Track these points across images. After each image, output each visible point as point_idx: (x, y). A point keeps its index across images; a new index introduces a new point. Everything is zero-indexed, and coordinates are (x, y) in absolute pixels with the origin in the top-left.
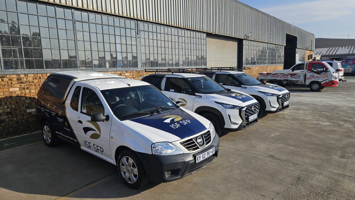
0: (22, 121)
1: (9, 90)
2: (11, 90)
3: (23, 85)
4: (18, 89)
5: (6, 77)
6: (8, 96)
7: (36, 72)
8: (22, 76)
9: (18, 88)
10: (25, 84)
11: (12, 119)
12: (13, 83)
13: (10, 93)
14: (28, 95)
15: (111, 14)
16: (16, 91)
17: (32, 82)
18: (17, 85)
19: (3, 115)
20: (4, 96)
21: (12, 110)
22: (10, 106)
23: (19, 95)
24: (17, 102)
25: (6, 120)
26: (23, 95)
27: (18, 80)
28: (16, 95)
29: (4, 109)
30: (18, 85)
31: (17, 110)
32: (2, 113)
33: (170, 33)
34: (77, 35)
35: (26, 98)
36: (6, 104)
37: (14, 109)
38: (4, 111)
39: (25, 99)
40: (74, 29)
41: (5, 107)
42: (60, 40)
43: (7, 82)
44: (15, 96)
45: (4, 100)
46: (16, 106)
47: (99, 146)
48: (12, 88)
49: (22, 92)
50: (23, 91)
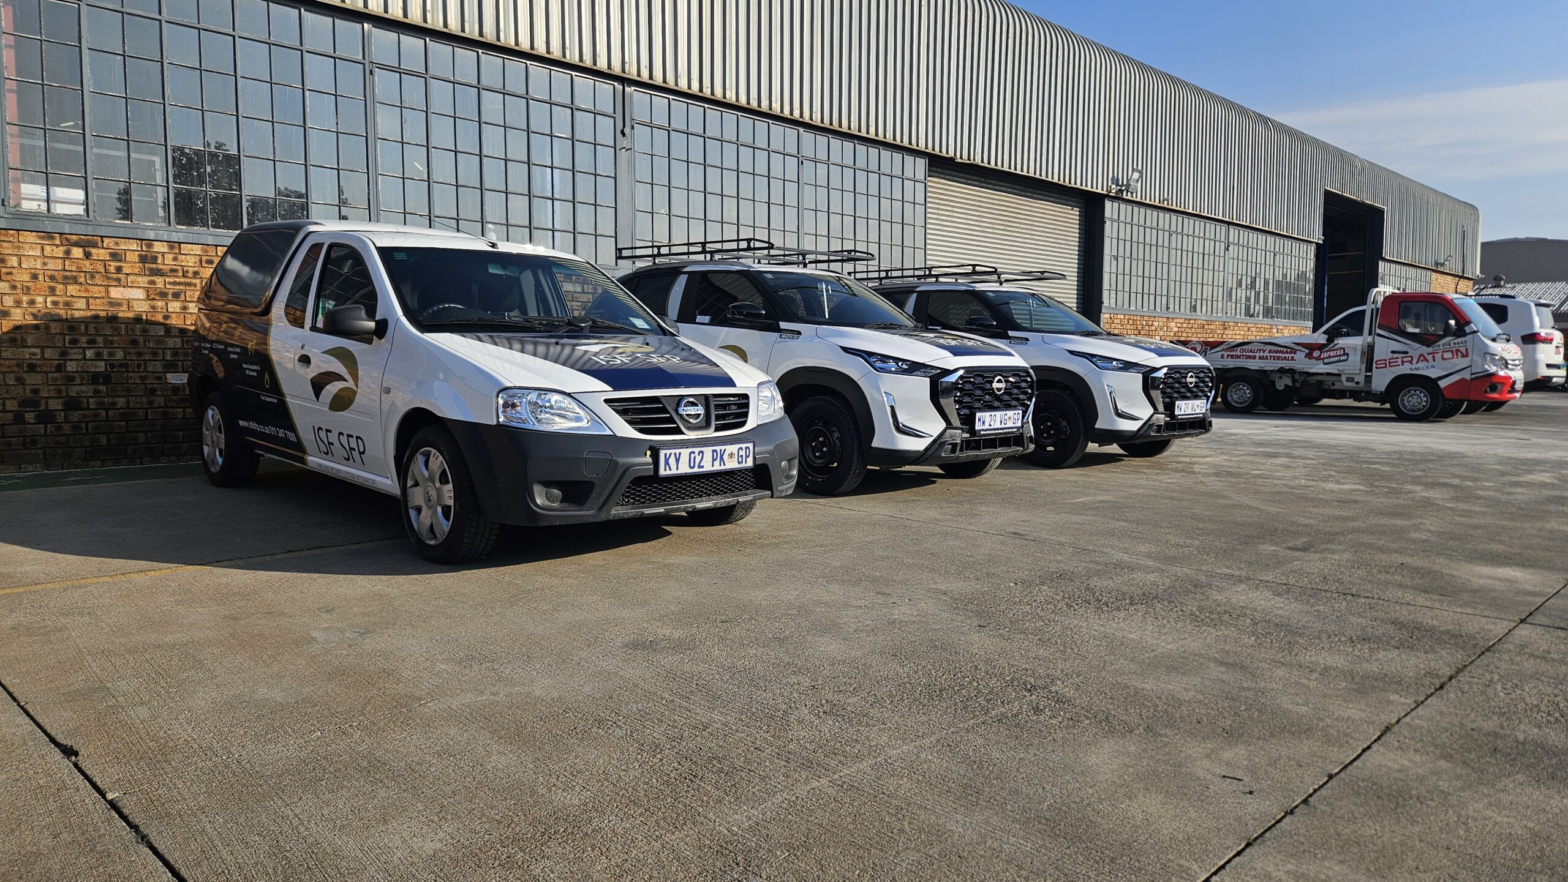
0: (147, 413)
1: (108, 292)
2: (116, 293)
3: (159, 281)
4: (140, 294)
5: (100, 244)
6: (103, 314)
7: (210, 240)
8: (159, 247)
9: (141, 290)
10: (167, 280)
11: (110, 400)
12: (126, 270)
13: (111, 304)
14: (174, 321)
15: (516, 48)
16: (134, 300)
17: (196, 273)
18: (140, 279)
19: (78, 381)
20: (89, 314)
21: (112, 366)
22: (105, 353)
23: (141, 316)
24: (134, 342)
25: (88, 402)
26: (159, 318)
27: (143, 259)
28: (130, 315)
29: (84, 358)
30: (143, 281)
31: (130, 369)
32: (76, 374)
33: (762, 142)
34: (378, 120)
35: (168, 329)
36: (92, 342)
37: (122, 365)
38: (82, 367)
39: (162, 333)
40: (365, 97)
41: (89, 354)
42: (310, 132)
43: (102, 264)
44: (129, 318)
45: (86, 328)
46: (129, 353)
47: (352, 436)
48: (121, 289)
49: (153, 307)
50: (160, 304)
